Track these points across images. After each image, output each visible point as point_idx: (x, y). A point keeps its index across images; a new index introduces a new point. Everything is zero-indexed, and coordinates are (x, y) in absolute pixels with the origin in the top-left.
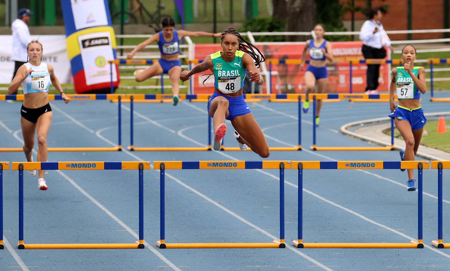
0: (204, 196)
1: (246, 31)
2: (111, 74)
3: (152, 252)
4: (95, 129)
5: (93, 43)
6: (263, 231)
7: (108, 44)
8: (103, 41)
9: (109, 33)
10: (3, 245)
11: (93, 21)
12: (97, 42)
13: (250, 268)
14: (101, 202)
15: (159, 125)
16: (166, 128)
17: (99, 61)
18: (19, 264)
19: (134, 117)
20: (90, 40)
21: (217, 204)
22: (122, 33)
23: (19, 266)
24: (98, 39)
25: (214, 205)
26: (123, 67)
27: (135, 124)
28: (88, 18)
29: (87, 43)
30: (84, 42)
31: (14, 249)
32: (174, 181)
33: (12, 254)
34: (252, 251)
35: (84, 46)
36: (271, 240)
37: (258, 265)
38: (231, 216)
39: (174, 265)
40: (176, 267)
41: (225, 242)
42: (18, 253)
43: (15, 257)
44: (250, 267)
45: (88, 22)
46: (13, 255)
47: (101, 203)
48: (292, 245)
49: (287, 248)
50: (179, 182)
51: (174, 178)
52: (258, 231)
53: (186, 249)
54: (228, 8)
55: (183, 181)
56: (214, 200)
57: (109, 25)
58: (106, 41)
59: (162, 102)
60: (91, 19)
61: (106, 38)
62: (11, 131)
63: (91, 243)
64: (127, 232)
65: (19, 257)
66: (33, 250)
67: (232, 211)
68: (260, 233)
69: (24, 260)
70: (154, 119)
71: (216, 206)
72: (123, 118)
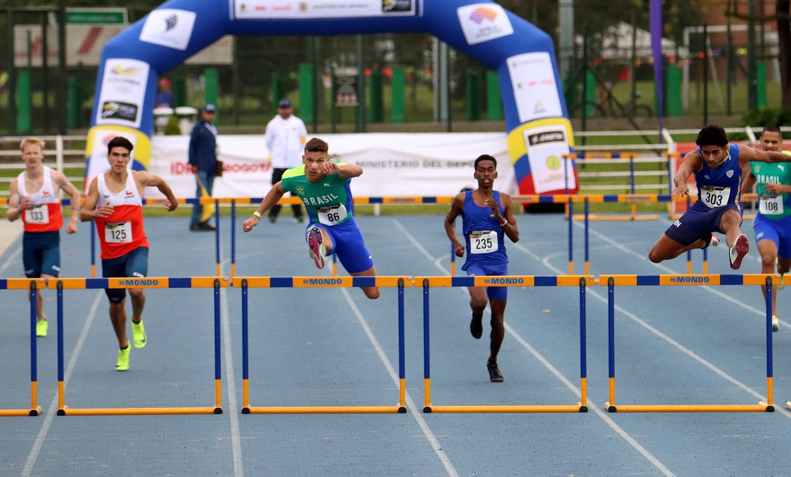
0: (676, 344)
1: (744, 126)
2: (566, 179)
3: (599, 416)
4: (542, 254)
5: (543, 138)
6: (749, 390)
7: (562, 140)
8: (557, 137)
9: (565, 126)
10: (405, 407)
11: (543, 111)
12: (548, 137)
13: (727, 438)
14: (539, 351)
15: (627, 250)
16: (635, 254)
17: (552, 163)
18: (424, 432)
19: (590, 240)
20: (539, 135)
21: (691, 354)
22: (584, 129)
23: (424, 435)
24: (549, 133)
25: (687, 354)
26: (582, 175)
27: (590, 249)
28: (537, 107)
29: (535, 139)
30: (531, 137)
31: (421, 412)
32: (638, 323)
33: (417, 419)
34: (732, 415)
35: (531, 143)
36: (756, 401)
37: (737, 434)
38: (708, 370)
39: (626, 434)
40: (629, 436)
41: (697, 403)
42: (424, 417)
43: (420, 423)
44: (727, 436)
45: (536, 112)
46: (418, 421)
47: (540, 353)
48: (786, 407)
49: (777, 411)
50: (644, 324)
51: (638, 320)
52: (743, 389)
53: (645, 413)
54: (725, 95)
55: (649, 323)
56: (688, 348)
57: (564, 116)
58: (559, 136)
59: (633, 220)
60: (540, 108)
61: (561, 132)
62: (432, 259)
63: (521, 405)
64: (570, 390)
65: (425, 423)
66: (444, 415)
67: (711, 363)
68: (744, 392)
69: (432, 428)
70: (620, 242)
71: (690, 357)
72: (574, 240)
